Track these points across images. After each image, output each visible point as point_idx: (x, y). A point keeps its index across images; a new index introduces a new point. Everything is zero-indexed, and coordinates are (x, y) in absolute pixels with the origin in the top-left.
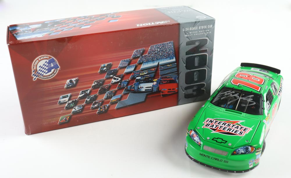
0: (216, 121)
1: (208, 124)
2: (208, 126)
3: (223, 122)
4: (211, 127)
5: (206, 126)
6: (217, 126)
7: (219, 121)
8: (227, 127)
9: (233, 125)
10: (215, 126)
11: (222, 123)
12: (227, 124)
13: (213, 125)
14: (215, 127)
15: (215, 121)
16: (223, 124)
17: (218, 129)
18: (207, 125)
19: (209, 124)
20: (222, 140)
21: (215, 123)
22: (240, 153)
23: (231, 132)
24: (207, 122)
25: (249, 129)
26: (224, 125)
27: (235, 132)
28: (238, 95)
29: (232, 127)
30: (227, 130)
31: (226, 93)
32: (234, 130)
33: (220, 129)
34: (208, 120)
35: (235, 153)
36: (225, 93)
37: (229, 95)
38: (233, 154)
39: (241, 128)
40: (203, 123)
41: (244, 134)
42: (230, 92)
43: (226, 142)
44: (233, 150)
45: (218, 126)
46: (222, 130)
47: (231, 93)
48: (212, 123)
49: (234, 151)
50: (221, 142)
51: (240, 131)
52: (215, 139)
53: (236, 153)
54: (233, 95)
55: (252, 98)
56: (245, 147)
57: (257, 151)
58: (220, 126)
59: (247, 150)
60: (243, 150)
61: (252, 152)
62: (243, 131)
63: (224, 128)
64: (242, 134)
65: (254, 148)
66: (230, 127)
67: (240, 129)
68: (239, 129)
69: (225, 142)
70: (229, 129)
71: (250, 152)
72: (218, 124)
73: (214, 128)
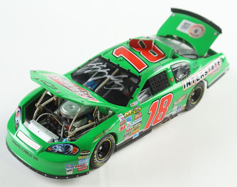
28: (107, 71)
31: (95, 65)
37: (98, 68)
38: (47, 150)
42: (100, 65)
47: (101, 67)
53: (51, 150)
54: (102, 69)
55: (124, 79)
56: (65, 145)
57: (82, 154)
59: (66, 149)
60: (61, 148)
61: (73, 154)
65: (78, 150)
71: (70, 153)
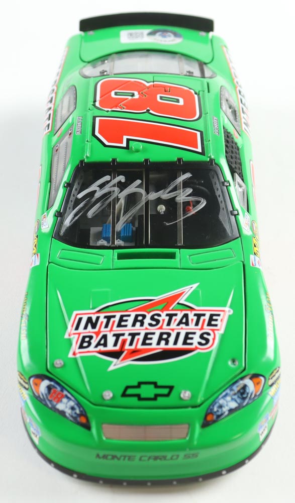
0: (108, 318)
1: (84, 337)
2: (90, 344)
3: (133, 315)
4: (101, 348)
5: (81, 347)
6: (117, 336)
7: (118, 315)
8: (152, 330)
9: (171, 316)
10: (111, 340)
11: (131, 320)
12: (148, 316)
13: (105, 337)
14: (115, 345)
15: (102, 316)
16: (136, 320)
17: (127, 347)
18: (83, 341)
19: (91, 337)
20: (155, 385)
21: (106, 326)
22: (227, 413)
23: (171, 345)
24: (77, 328)
25: (222, 313)
26: (138, 324)
27: (185, 343)
29: (169, 324)
30: (158, 343)
31: (98, 189)
32: (178, 334)
33: (133, 347)
34: (80, 319)
35: (209, 418)
36: (94, 187)
37: (111, 193)
38: (206, 424)
39: (199, 316)
40: (66, 336)
41: (214, 339)
43: (171, 388)
44: (202, 411)
45: (123, 335)
46: (140, 346)
47: (114, 186)
48: (96, 330)
49: (206, 415)
50: (156, 397)
51: (199, 333)
52: (129, 391)
53: (215, 417)
57: (270, 382)
58: (127, 333)
59: (242, 394)
60: (232, 399)
61: (258, 393)
62: (207, 329)
63: (146, 337)
64: (207, 341)
65: (261, 380)
66: (161, 328)
67: (197, 324)
68: (192, 325)
69: (166, 391)
70: (162, 334)
71: (253, 396)
72: (119, 325)
73: (110, 347)
